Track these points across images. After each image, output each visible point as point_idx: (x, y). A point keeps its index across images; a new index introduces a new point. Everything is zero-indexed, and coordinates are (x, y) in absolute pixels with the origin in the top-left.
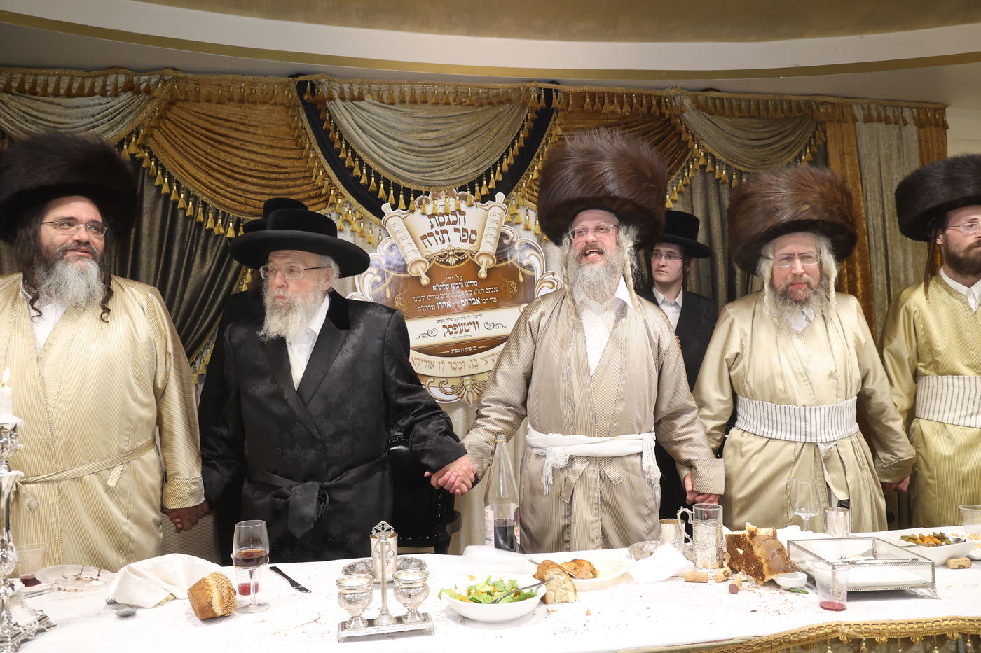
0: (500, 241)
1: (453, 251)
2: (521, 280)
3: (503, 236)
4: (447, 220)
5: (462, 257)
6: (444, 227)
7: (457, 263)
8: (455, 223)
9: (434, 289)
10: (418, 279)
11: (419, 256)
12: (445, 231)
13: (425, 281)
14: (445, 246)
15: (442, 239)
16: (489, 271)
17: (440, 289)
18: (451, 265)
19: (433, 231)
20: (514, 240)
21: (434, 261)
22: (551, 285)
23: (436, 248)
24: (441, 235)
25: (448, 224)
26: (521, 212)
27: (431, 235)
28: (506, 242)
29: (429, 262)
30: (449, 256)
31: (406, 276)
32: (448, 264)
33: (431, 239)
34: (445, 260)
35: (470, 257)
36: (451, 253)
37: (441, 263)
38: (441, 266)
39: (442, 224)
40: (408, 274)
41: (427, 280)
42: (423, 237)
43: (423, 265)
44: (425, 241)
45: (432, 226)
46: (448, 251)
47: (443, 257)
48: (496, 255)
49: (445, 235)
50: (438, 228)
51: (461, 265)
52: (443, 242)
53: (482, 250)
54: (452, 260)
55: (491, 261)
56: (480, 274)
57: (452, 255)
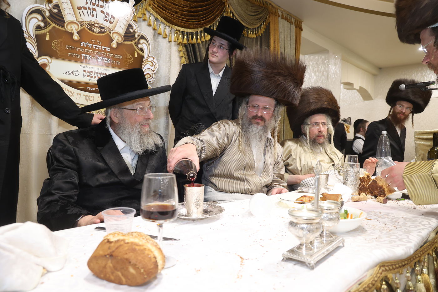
0: (128, 29)
1: (98, 24)
2: (136, 56)
3: (130, 26)
4: (97, 3)
5: (103, 30)
6: (95, 7)
7: (99, 33)
8: (102, 7)
9: (82, 44)
10: (71, 34)
11: (74, 19)
12: (94, 10)
13: (76, 37)
14: (93, 19)
15: (92, 14)
16: (118, 44)
17: (85, 46)
18: (95, 33)
19: (87, 6)
20: (136, 31)
21: (84, 26)
22: (151, 64)
23: (87, 19)
24: (91, 11)
25: (98, 5)
26: (148, 15)
27: (85, 8)
28: (131, 30)
29: (81, 25)
30: (95, 26)
31: (63, 29)
32: (93, 31)
33: (85, 11)
34: (92, 28)
35: (108, 32)
36: (96, 25)
37: (89, 29)
38: (88, 31)
39: (94, 4)
40: (65, 28)
41: (78, 37)
42: (79, 8)
43: (76, 27)
44: (81, 11)
45: (87, 3)
46: (95, 23)
47: (91, 26)
48: (124, 36)
49: (94, 12)
50: (91, 6)
51: (102, 35)
52: (93, 16)
53: (116, 30)
54: (97, 30)
55: (120, 39)
56: (113, 44)
57: (96, 27)
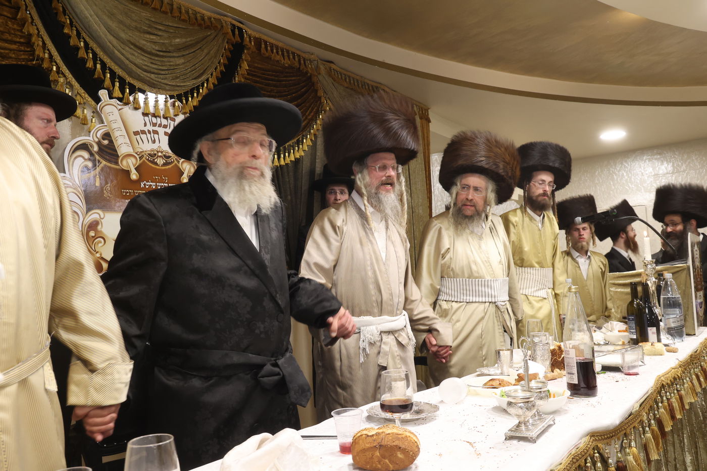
1: (162, 152)
4: (159, 122)
5: (169, 160)
6: (156, 128)
7: (164, 165)
8: (165, 127)
9: (142, 185)
10: (127, 173)
11: (130, 150)
12: (156, 132)
13: (134, 176)
14: (155, 146)
15: (153, 139)
17: (147, 187)
18: (159, 166)
19: (146, 129)
21: (144, 159)
23: (147, 147)
24: (152, 134)
25: (160, 126)
27: (143, 132)
29: (140, 158)
30: (158, 156)
31: (117, 167)
32: (156, 164)
33: (144, 136)
34: (154, 160)
35: (176, 162)
36: (160, 154)
37: (150, 161)
38: (150, 164)
39: (155, 125)
40: (119, 165)
41: (136, 175)
42: (136, 133)
43: (134, 160)
44: (138, 137)
45: (145, 124)
46: (158, 152)
47: (153, 155)
49: (156, 136)
50: (151, 128)
51: (167, 167)
52: (154, 142)
54: (160, 161)
56: (183, 179)
57: (160, 156)
